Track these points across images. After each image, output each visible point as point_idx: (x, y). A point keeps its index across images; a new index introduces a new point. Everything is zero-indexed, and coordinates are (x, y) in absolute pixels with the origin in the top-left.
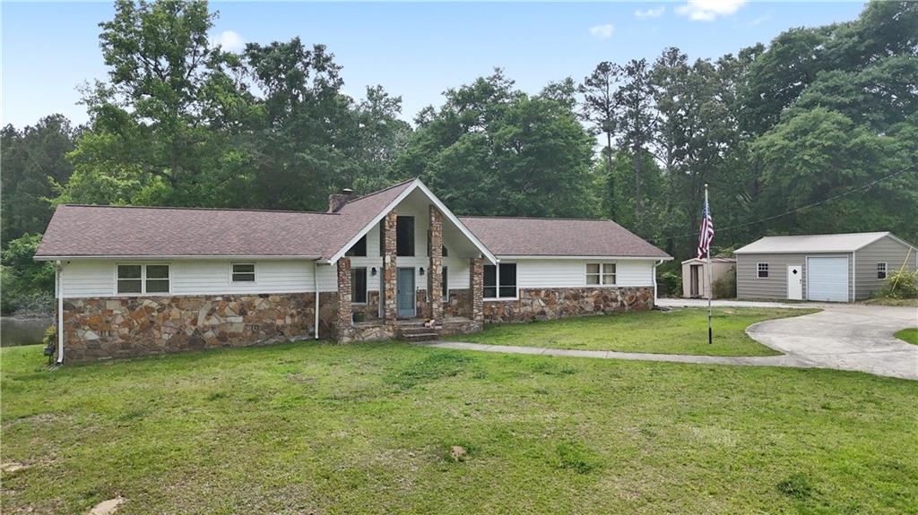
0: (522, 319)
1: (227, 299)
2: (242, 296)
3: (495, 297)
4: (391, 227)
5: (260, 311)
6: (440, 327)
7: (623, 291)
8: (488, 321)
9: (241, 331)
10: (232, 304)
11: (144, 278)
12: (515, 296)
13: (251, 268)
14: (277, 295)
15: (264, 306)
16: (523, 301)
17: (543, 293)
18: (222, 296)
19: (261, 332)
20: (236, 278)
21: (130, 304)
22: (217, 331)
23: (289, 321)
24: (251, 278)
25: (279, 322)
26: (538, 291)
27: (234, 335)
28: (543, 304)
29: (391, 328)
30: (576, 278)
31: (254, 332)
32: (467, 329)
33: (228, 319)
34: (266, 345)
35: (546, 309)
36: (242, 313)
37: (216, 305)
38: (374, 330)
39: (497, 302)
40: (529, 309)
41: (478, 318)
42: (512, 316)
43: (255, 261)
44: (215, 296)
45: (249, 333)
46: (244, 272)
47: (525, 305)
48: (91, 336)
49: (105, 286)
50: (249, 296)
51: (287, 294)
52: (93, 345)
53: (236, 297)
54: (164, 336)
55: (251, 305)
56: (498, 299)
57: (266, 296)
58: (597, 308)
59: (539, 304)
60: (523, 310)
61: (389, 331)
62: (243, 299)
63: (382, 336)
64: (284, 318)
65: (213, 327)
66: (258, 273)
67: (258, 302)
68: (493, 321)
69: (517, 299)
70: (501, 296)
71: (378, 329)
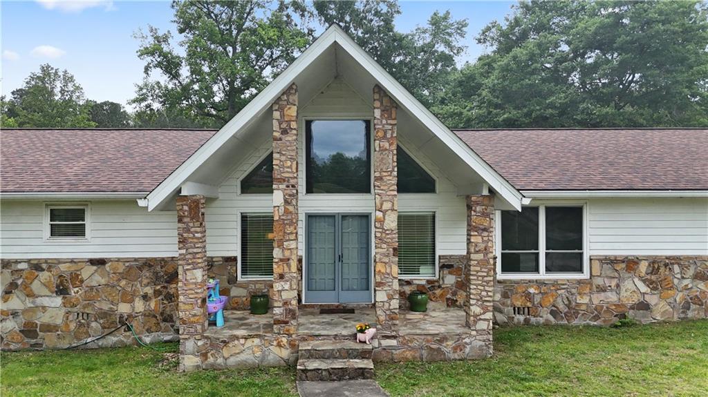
0: (596, 318)
1: (37, 266)
2: (59, 261)
3: (537, 270)
4: (284, 132)
5: (92, 288)
6: (394, 342)
8: (522, 318)
9: (59, 321)
10: (44, 276)
12: (580, 270)
13: (80, 215)
14: (119, 260)
15: (98, 279)
16: (599, 281)
17: (643, 267)
18: (29, 261)
19: (94, 324)
20: (55, 232)
22: (22, 319)
23: (139, 306)
24: (79, 231)
25: (124, 308)
26: (631, 263)
27: (48, 328)
28: (643, 288)
29: (284, 340)
31: (81, 325)
32: (455, 349)
33: (39, 301)
34: (101, 348)
35: (652, 300)
36: (62, 290)
37: (18, 276)
38: (249, 343)
39: (540, 283)
40: (612, 297)
41: (482, 325)
42: (573, 311)
43: (86, 202)
44: (17, 262)
45: (73, 326)
46: (68, 221)
47: (602, 289)
50: (72, 261)
51: (136, 260)
53: (51, 264)
55: (76, 278)
56: (543, 275)
57: (100, 262)
59: (633, 288)
60: (597, 299)
61: (279, 345)
62: (63, 267)
63: (264, 357)
64: (131, 301)
65: (14, 314)
66: (89, 222)
67: (87, 272)
68: (533, 320)
69: (585, 275)
70: (548, 270)
71: (257, 341)
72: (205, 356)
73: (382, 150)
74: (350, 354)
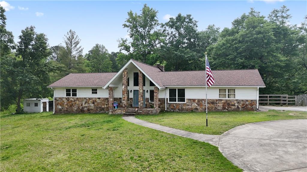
0: (187, 111)
1: (90, 99)
2: (93, 98)
3: (176, 101)
4: (124, 76)
5: (98, 103)
7: (239, 102)
8: (172, 110)
9: (93, 108)
10: (91, 100)
11: (71, 93)
12: (185, 101)
13: (96, 90)
14: (102, 98)
15: (99, 101)
16: (188, 104)
17: (196, 101)
18: (88, 98)
19: (98, 109)
20: (93, 93)
21: (68, 99)
22: (87, 108)
23: (106, 106)
24: (96, 93)
25: (103, 106)
26: (194, 100)
27: (92, 109)
28: (196, 105)
29: (124, 110)
30: (214, 95)
31: (96, 109)
33: (90, 105)
34: (99, 113)
35: (198, 107)
36: (93, 103)
37: (87, 100)
38: (119, 111)
39: (176, 104)
40: (190, 107)
41: (156, 109)
42: (182, 109)
43: (97, 88)
44: (87, 98)
45: (95, 109)
46: (94, 91)
47: (188, 105)
48: (60, 107)
49: (63, 94)
50: (95, 98)
51: (105, 98)
52: (60, 110)
53: (92, 98)
54: (75, 108)
55: (95, 101)
56: (177, 102)
57: (100, 98)
58: (224, 108)
59: (195, 105)
60: (187, 107)
61: (124, 111)
62: (94, 99)
63: (121, 113)
64: (104, 105)
65: (86, 107)
66: (98, 91)
67: (97, 100)
68: (175, 111)
69: (185, 102)
70: (178, 101)
71: (120, 110)
72: (112, 112)
73: (140, 79)
74: (133, 112)
